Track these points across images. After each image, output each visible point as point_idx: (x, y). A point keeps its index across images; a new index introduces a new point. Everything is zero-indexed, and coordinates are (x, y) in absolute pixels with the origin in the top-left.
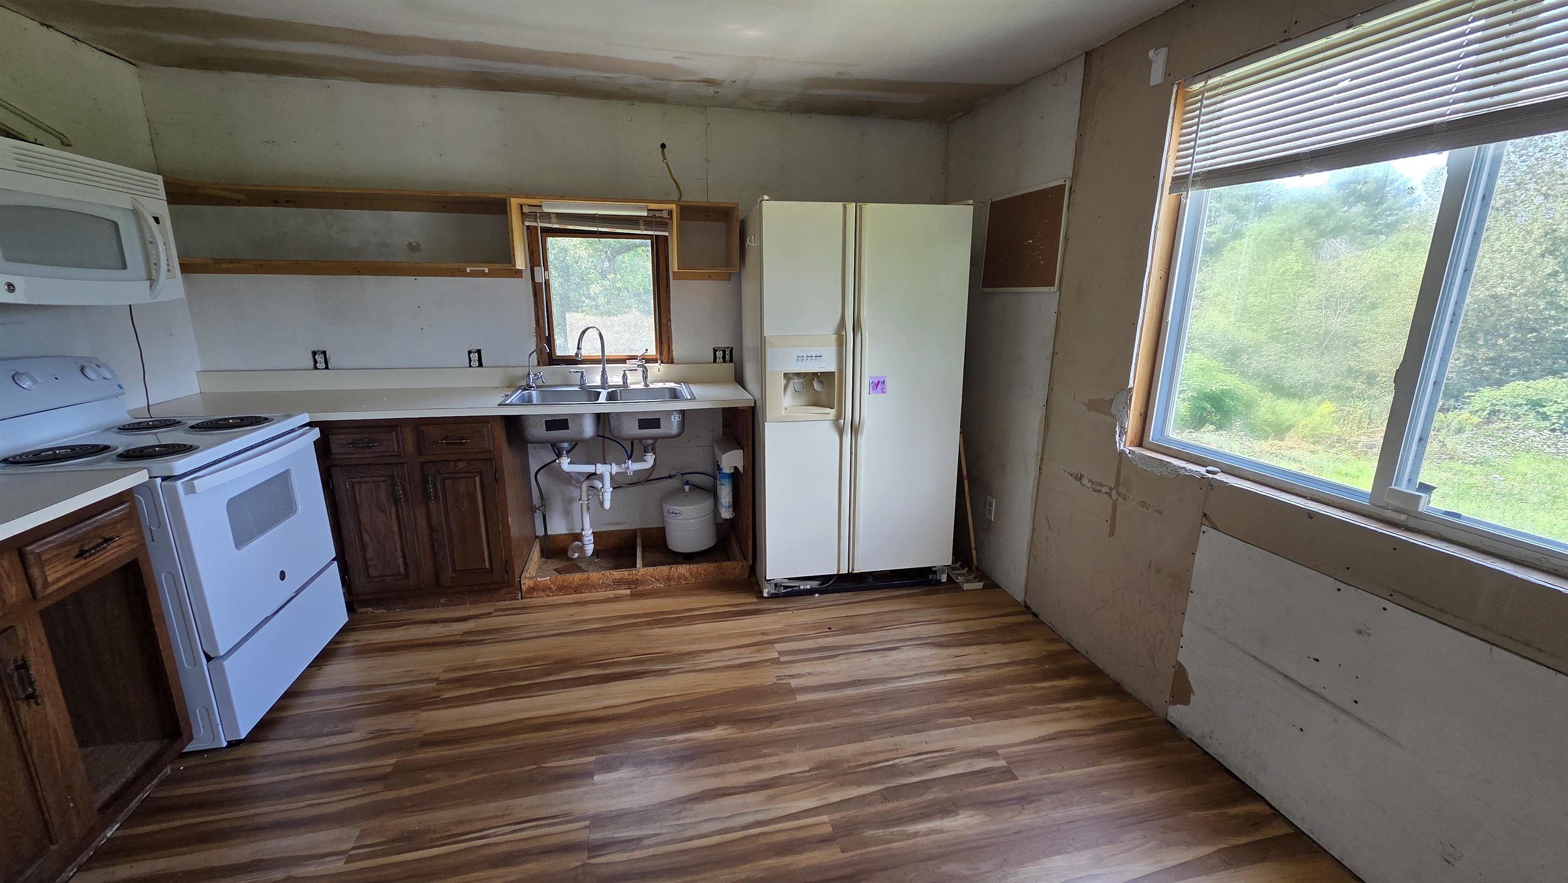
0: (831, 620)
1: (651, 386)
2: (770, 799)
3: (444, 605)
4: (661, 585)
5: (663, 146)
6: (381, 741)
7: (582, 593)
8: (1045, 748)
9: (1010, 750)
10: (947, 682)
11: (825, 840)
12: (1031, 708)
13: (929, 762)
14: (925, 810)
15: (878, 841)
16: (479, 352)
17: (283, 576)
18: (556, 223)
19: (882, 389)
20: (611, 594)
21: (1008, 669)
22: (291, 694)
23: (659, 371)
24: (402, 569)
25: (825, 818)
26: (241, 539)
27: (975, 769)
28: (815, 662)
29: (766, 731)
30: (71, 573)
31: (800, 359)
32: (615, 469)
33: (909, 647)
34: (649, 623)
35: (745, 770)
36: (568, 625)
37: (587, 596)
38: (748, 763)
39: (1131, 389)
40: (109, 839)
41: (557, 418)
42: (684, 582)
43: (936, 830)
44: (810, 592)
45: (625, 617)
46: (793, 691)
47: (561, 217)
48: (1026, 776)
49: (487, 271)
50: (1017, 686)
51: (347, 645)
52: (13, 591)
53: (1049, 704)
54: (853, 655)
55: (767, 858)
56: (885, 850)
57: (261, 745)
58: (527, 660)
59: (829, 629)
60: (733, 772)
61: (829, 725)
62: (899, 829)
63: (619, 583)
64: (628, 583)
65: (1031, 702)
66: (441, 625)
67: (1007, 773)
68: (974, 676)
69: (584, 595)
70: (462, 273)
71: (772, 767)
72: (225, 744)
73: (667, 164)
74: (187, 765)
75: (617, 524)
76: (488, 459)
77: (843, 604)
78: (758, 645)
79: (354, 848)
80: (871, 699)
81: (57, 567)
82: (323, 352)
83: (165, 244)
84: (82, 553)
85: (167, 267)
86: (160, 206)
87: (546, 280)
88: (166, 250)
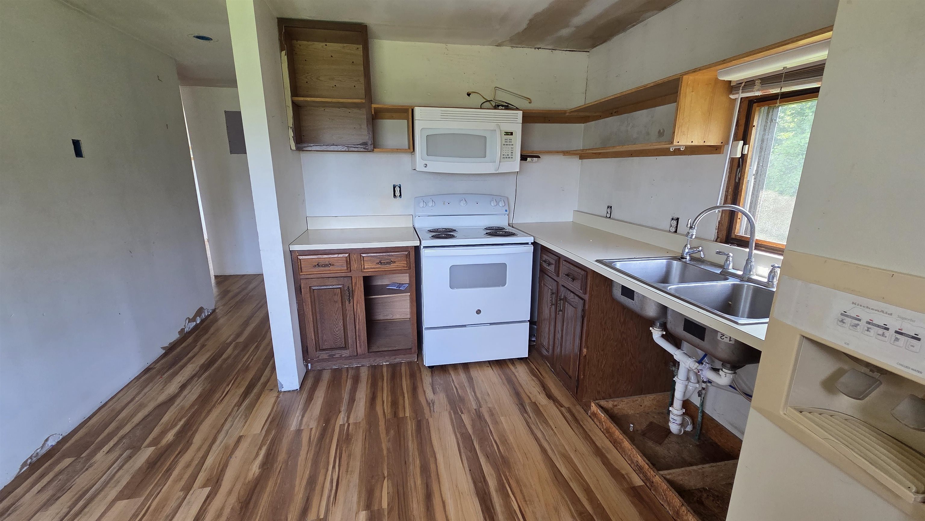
7: (616, 448)
16: (678, 219)
17: (479, 312)
18: (758, 91)
20: (628, 469)
24: (548, 347)
30: (374, 268)
32: (690, 363)
37: (613, 453)
47: (763, 81)
49: (683, 149)
64: (646, 478)
69: (616, 450)
76: (581, 298)
81: (370, 264)
82: (611, 207)
83: (512, 145)
84: (380, 263)
85: (510, 156)
86: (517, 128)
87: (743, 155)
88: (512, 148)
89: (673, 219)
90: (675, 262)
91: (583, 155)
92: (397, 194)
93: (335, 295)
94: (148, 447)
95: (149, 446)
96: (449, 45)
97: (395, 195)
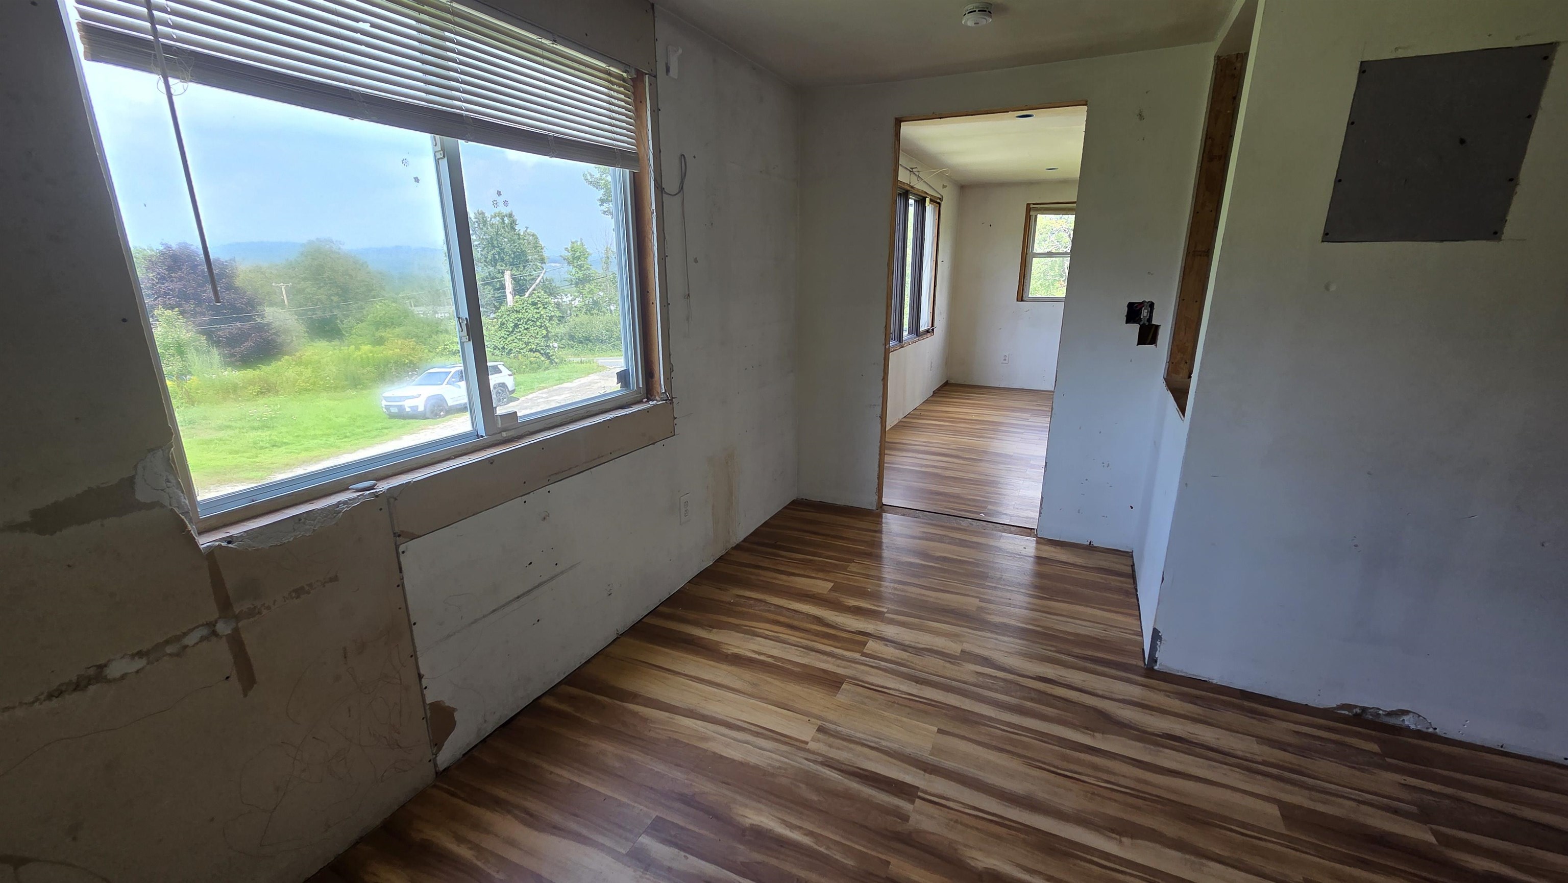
94: (1432, 833)
95: (1435, 833)
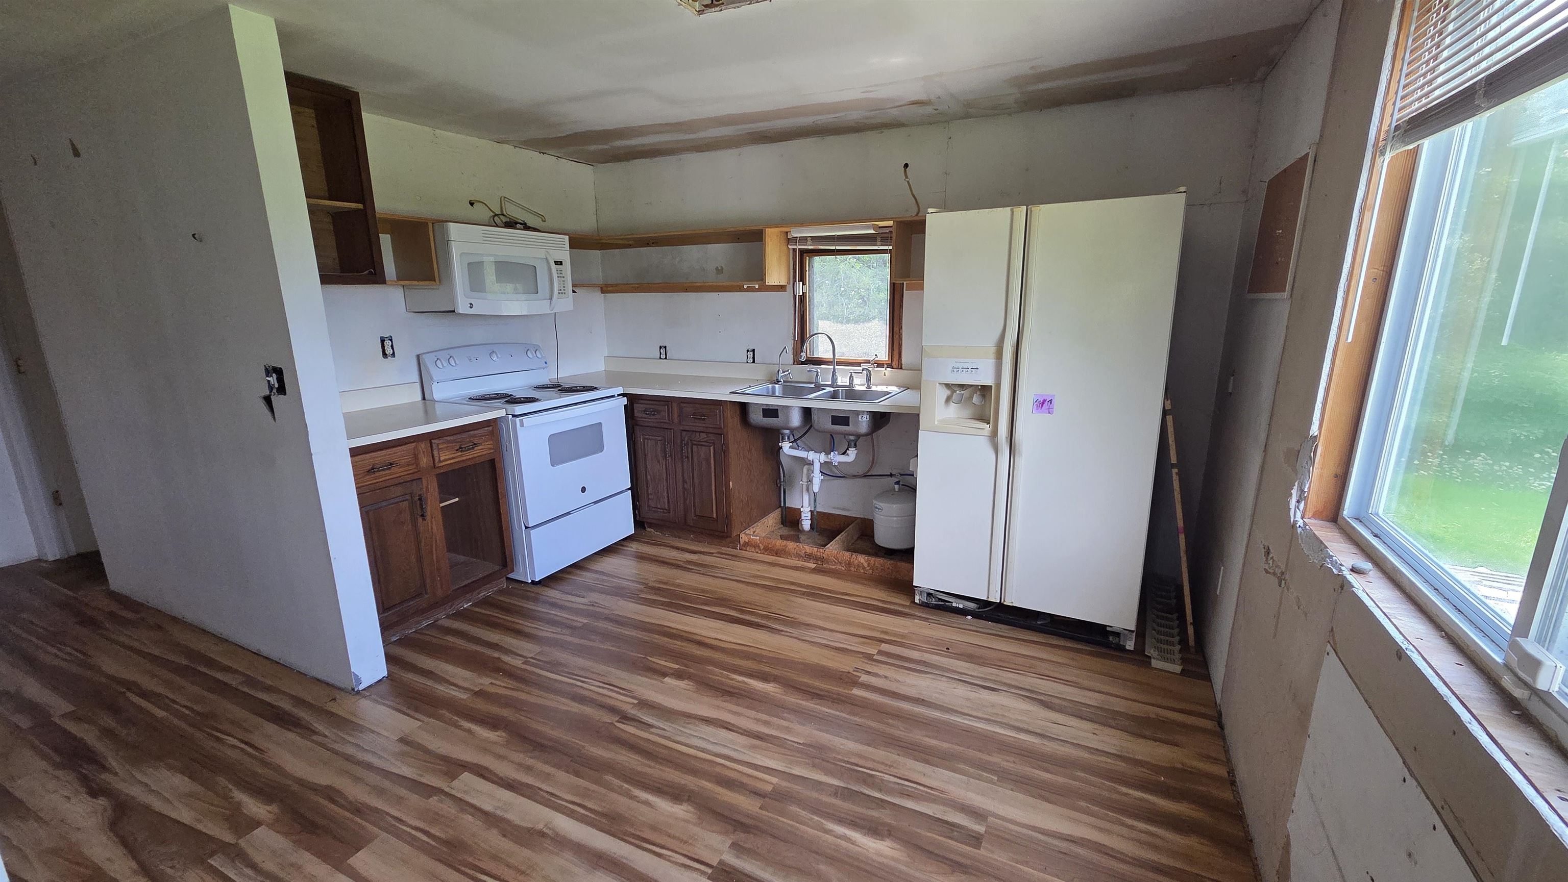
0: (959, 642)
1: (874, 388)
2: (753, 747)
3: (692, 540)
4: (843, 569)
5: (906, 166)
6: (591, 608)
7: (780, 557)
8: (1046, 843)
9: (1005, 824)
10: (1013, 739)
11: (757, 793)
12: (1083, 804)
13: (908, 790)
14: (858, 821)
15: (795, 818)
16: (753, 350)
17: (583, 490)
18: (811, 245)
19: (1049, 409)
20: (800, 563)
21: (1103, 759)
22: (576, 566)
23: (885, 375)
24: (666, 507)
25: (775, 780)
26: (555, 461)
27: (945, 818)
28: (900, 670)
29: (804, 703)
30: (453, 458)
31: (955, 370)
32: (823, 457)
33: (1009, 694)
34: (804, 594)
35: (758, 720)
36: (750, 577)
37: (782, 560)
38: (764, 717)
39: (1315, 438)
40: (465, 609)
41: (771, 408)
42: (862, 571)
43: (850, 839)
44: (963, 612)
45: (792, 583)
46: (855, 683)
47: (815, 239)
48: (993, 852)
49: (757, 287)
50: (1093, 778)
51: (629, 549)
52: (425, 460)
53: (1109, 810)
54: (944, 679)
55: (710, 781)
56: (792, 826)
57: (546, 589)
58: (703, 591)
59: (948, 649)
60: (748, 717)
61: (856, 721)
62: (819, 819)
63: (809, 557)
64: (817, 559)
65: (1093, 800)
66: (680, 552)
67: (976, 840)
68: (1050, 747)
69: (781, 559)
70: (740, 289)
71: (779, 728)
72: (530, 581)
73: (908, 182)
74: (513, 586)
75: (843, 509)
76: (718, 434)
77: (988, 634)
78: (870, 639)
79: (532, 658)
80: (916, 719)
81: (447, 454)
82: (665, 347)
83: (564, 277)
84: (460, 449)
85: (562, 291)
86: (565, 255)
87: (803, 293)
88: (563, 281)
89: (748, 351)
90: (777, 386)
91: (606, 289)
92: (389, 351)
93: (401, 513)
96: (438, 131)
97: (385, 355)
